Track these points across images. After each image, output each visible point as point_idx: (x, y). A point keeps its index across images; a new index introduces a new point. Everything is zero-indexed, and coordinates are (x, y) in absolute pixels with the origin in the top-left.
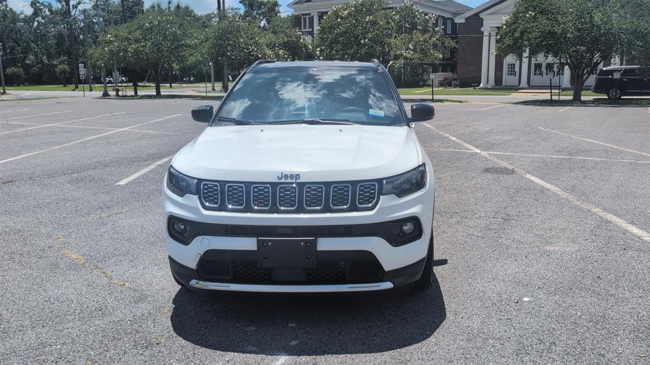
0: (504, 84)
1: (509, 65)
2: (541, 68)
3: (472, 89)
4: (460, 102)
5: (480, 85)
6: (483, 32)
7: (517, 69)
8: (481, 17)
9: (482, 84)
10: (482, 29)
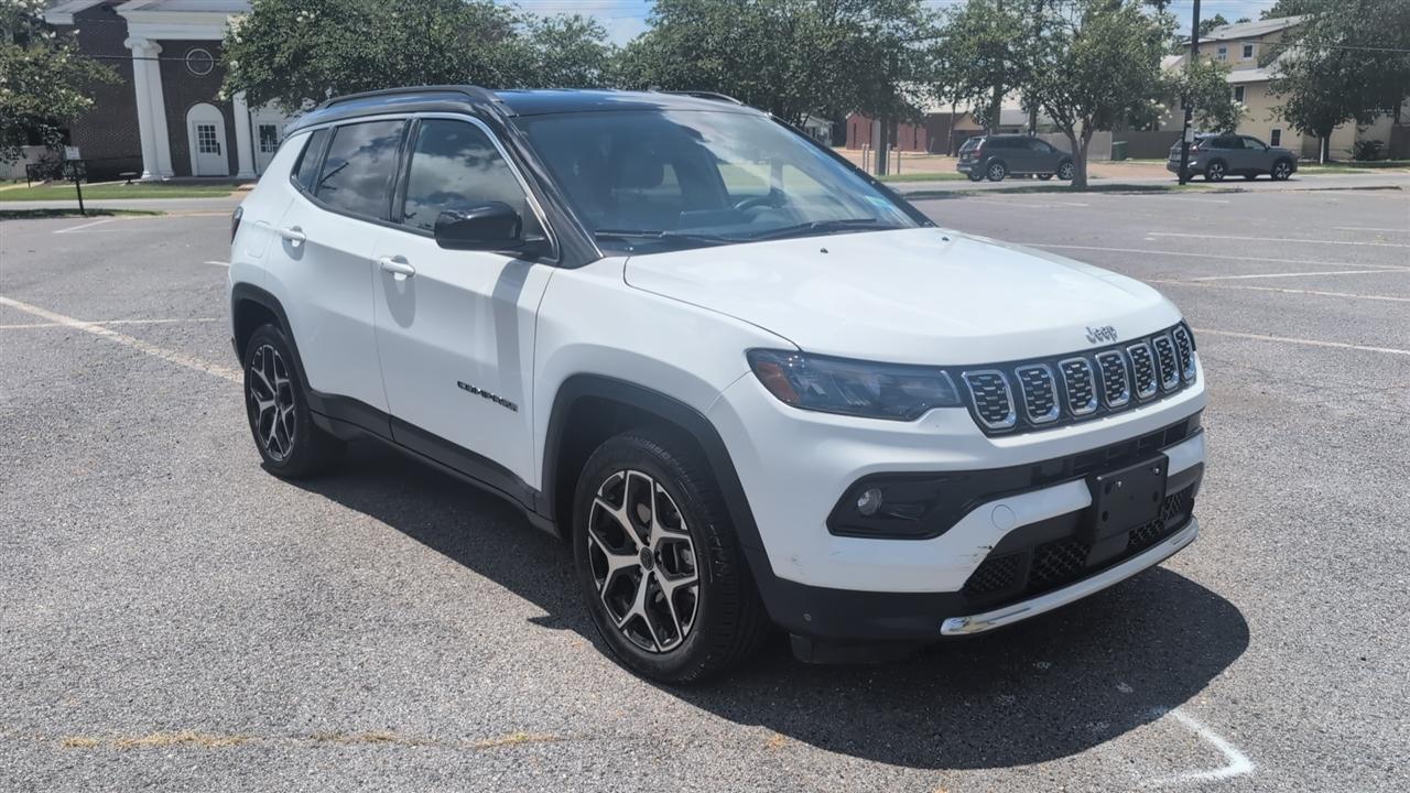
0: (195, 172)
1: (200, 127)
2: (275, 135)
3: (123, 183)
4: (152, 213)
5: (142, 174)
6: (130, 51)
7: (221, 137)
8: (119, 13)
9: (146, 172)
10: (127, 44)
